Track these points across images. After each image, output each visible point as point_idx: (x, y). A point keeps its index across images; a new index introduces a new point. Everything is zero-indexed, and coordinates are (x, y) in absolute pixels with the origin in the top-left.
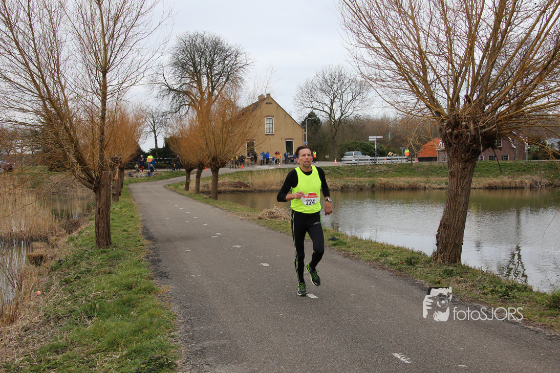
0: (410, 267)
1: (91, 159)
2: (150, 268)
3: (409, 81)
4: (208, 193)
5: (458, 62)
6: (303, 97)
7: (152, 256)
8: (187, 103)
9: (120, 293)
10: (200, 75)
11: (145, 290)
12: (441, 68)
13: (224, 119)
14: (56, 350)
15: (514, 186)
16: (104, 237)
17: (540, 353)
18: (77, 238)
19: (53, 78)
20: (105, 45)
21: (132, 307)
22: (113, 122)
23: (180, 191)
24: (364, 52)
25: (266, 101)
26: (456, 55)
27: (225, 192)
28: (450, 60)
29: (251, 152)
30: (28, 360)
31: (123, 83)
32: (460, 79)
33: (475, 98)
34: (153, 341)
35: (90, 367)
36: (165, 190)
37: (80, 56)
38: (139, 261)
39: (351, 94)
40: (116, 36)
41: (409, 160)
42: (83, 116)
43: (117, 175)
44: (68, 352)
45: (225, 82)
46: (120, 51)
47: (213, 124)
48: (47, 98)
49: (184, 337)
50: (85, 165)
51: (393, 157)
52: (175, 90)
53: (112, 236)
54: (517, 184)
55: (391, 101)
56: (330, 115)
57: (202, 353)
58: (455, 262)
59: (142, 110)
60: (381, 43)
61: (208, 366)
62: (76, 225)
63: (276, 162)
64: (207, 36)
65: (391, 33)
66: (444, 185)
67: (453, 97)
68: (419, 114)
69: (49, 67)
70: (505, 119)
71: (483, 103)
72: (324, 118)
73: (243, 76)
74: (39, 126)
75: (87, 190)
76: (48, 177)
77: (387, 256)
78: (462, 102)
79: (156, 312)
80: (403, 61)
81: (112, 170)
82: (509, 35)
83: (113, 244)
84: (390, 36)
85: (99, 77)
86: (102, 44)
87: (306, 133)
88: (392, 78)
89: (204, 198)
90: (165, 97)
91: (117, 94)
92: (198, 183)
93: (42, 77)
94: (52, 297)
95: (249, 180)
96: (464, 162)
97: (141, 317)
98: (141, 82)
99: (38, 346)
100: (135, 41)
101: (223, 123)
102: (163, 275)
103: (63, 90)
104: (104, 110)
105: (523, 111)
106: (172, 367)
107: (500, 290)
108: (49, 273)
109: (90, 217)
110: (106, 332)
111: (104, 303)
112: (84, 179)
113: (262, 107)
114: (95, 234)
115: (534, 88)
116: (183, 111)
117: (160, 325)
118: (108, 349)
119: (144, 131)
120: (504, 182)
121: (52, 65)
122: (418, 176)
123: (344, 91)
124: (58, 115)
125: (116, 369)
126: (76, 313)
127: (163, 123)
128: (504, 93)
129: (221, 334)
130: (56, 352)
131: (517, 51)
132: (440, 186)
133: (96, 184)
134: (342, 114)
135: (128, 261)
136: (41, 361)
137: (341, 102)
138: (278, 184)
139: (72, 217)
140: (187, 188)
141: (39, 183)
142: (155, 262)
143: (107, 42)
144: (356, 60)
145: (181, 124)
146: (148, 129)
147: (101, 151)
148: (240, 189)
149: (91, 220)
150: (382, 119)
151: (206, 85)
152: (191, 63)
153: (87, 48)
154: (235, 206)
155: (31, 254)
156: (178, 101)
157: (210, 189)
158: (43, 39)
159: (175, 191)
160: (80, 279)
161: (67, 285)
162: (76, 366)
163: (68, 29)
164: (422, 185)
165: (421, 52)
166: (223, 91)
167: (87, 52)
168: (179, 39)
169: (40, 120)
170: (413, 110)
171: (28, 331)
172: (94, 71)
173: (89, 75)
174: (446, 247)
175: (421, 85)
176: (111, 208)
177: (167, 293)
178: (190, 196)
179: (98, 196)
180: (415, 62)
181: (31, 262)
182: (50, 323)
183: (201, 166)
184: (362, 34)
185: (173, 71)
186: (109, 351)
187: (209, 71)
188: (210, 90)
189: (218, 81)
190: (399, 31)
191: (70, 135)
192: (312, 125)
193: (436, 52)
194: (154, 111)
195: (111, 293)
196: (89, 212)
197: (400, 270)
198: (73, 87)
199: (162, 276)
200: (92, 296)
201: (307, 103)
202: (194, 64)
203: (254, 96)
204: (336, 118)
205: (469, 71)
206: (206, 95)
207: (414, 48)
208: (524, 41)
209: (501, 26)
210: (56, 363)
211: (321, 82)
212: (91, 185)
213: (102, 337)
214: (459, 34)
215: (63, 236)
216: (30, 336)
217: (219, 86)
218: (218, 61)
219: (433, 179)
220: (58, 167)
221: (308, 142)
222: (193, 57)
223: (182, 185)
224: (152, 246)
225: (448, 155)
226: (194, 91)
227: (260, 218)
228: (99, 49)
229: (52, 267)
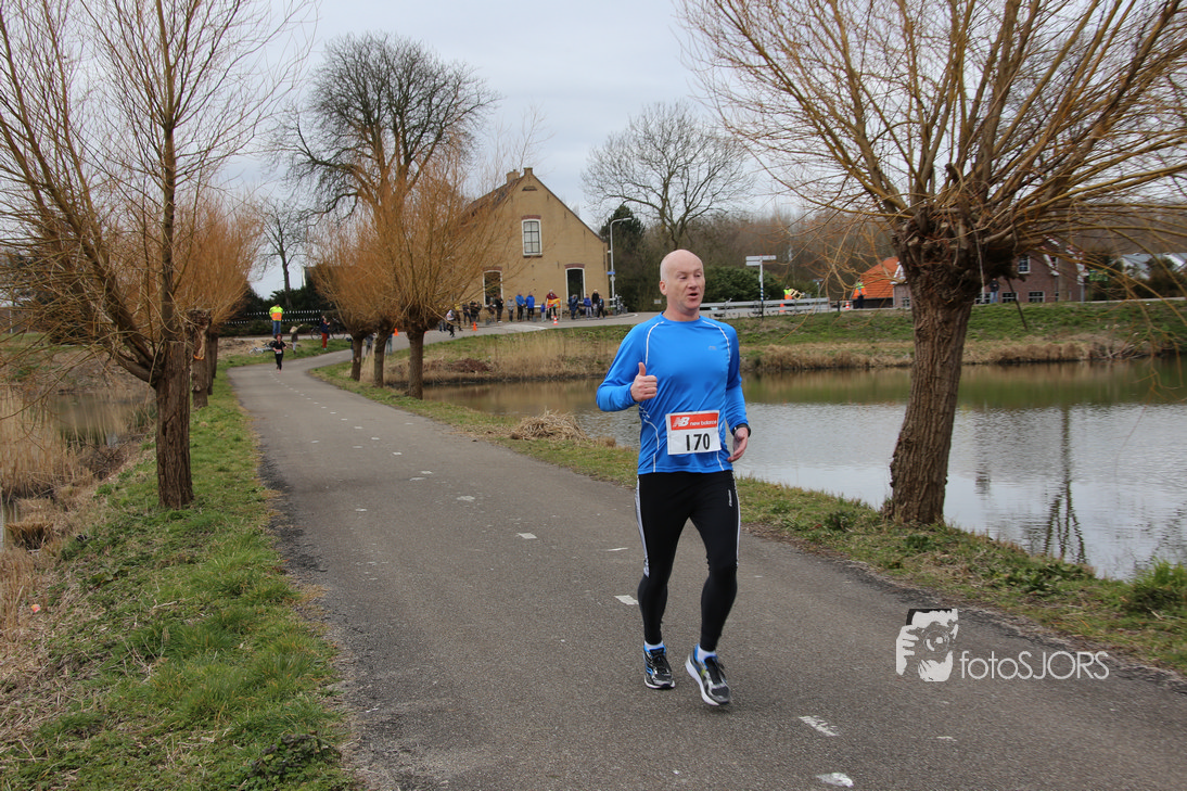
0: (837, 533)
1: (144, 314)
2: (279, 548)
3: (828, 138)
4: (402, 385)
5: (931, 94)
6: (602, 173)
7: (282, 523)
8: (351, 191)
9: (214, 603)
10: (380, 130)
11: (269, 595)
12: (893, 109)
13: (432, 226)
14: (77, 730)
15: (1056, 356)
16: (176, 484)
17: (1108, 708)
18: (117, 488)
19: (56, 139)
20: (170, 69)
21: (242, 633)
22: (192, 234)
23: (340, 383)
24: (728, 77)
25: (524, 184)
26: (924, 78)
27: (438, 383)
28: (914, 92)
29: (493, 294)
30: (16, 754)
31: (209, 149)
32: (935, 131)
33: (967, 170)
34: (288, 704)
35: (152, 764)
36: (308, 380)
37: (112, 92)
38: (255, 534)
39: (706, 165)
40: (190, 49)
41: (835, 307)
42: (125, 223)
43: (202, 349)
44: (104, 734)
45: (435, 143)
46: (201, 79)
47: (410, 235)
48: (42, 183)
49: (355, 695)
50: (132, 328)
51: (799, 300)
52: (325, 163)
53: (193, 482)
54: (1062, 352)
55: (790, 180)
56: (662, 212)
57: (393, 727)
58: (931, 520)
59: (253, 208)
60: (766, 57)
61: (406, 755)
62: (115, 460)
63: (549, 316)
64: (392, 43)
65: (787, 33)
66: (907, 359)
67: (921, 169)
68: (850, 208)
69: (47, 116)
70: (1032, 214)
71: (984, 182)
72: (650, 219)
73: (473, 131)
74: (28, 245)
75: (137, 384)
76: (50, 358)
77: (787, 511)
78: (940, 178)
79: (294, 644)
80: (813, 94)
81: (192, 339)
82: (1037, 34)
83: (196, 498)
84: (784, 42)
85: (157, 136)
86: (161, 65)
87: (611, 251)
88: (790, 130)
89: (393, 397)
90: (305, 179)
91: (197, 173)
92: (379, 363)
93: (32, 139)
94: (65, 616)
95: (491, 356)
96: (946, 307)
97: (261, 655)
98: (248, 148)
99: (35, 724)
100: (233, 58)
101: (431, 233)
102: (307, 564)
103: (77, 164)
104: (170, 208)
105: (1067, 197)
106: (329, 758)
107: (1025, 577)
108: (57, 565)
109: (145, 441)
110: (186, 689)
111: (181, 627)
112: (131, 359)
113: (516, 196)
114: (156, 478)
115: (1090, 148)
116: (344, 208)
117: (302, 670)
118: (190, 724)
119: (258, 253)
120: (1036, 348)
121: (53, 111)
122: (853, 339)
123: (692, 160)
124: (70, 220)
125: (209, 767)
126: (119, 649)
127: (302, 235)
128: (1027, 159)
129: (435, 687)
130: (76, 733)
131: (1053, 68)
132: (899, 361)
133: (156, 370)
134: (688, 208)
135: (232, 534)
136: (44, 754)
137: (685, 183)
138: (553, 364)
139: (106, 443)
140: (356, 375)
141: (29, 370)
142: (290, 536)
143: (172, 60)
144: (712, 94)
145: (340, 237)
146: (268, 249)
147: (167, 297)
148: (470, 375)
149: (148, 447)
150: (773, 219)
151: (392, 152)
152: (358, 105)
153: (129, 73)
154: (460, 413)
155: (17, 524)
156: (333, 187)
157: (407, 376)
158: (29, 54)
159: (329, 383)
160: (126, 575)
161: (99, 591)
162: (121, 764)
163: (83, 31)
164: (862, 358)
165: (851, 74)
166: (430, 163)
167: (128, 84)
168: (330, 51)
169: (29, 233)
170: (836, 199)
171: (14, 692)
172: (146, 124)
173: (136, 134)
174: (911, 490)
175: (853, 145)
176: (192, 422)
177: (316, 602)
178: (362, 391)
179: (161, 396)
180: (839, 95)
181: (16, 542)
182: (63, 673)
183: (386, 329)
184: (725, 38)
185: (321, 120)
186: (193, 729)
187: (398, 120)
188: (402, 163)
189: (418, 143)
190: (803, 30)
191: (96, 263)
192: (624, 235)
193: (882, 73)
194: (280, 210)
195: (194, 604)
196: (142, 431)
197: (815, 540)
198: (101, 159)
199: (304, 565)
200: (153, 613)
201: (612, 188)
202: (366, 105)
203: (497, 174)
204: (676, 219)
205: (954, 114)
206: (394, 174)
207: (836, 65)
208: (1069, 48)
209: (1018, 18)
210: (77, 757)
211: (642, 142)
212: (145, 372)
213: (177, 699)
214: (931, 34)
215: (86, 484)
216: (19, 702)
217: (420, 152)
218: (417, 99)
219: (885, 345)
220: (73, 334)
221: (617, 271)
222: (361, 89)
223: (345, 369)
224: (283, 502)
225: (914, 294)
226: (368, 164)
227: (515, 437)
228: (155, 76)
229: (63, 552)
